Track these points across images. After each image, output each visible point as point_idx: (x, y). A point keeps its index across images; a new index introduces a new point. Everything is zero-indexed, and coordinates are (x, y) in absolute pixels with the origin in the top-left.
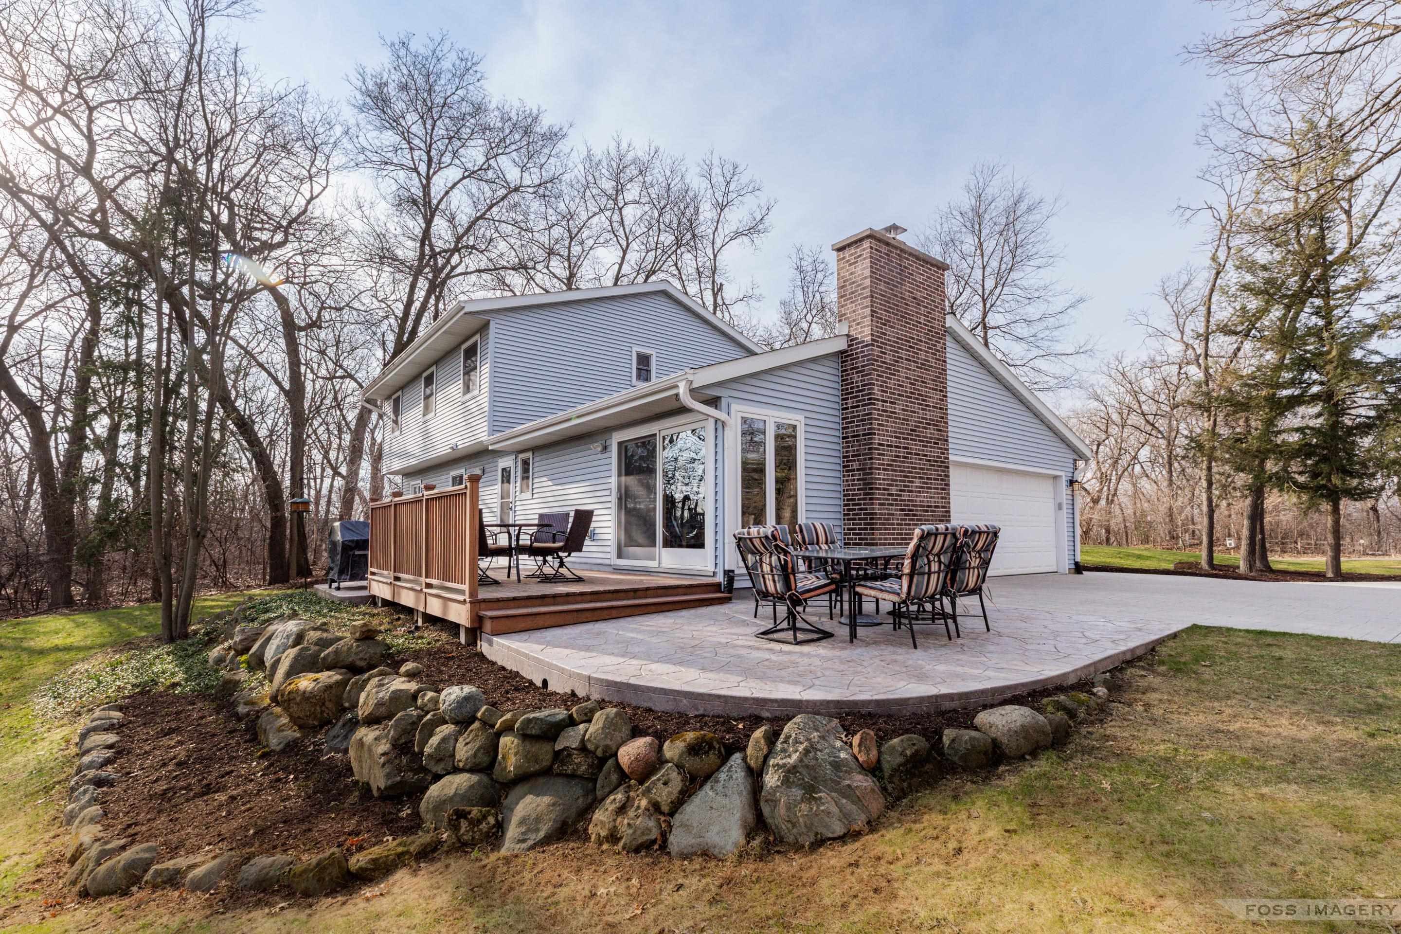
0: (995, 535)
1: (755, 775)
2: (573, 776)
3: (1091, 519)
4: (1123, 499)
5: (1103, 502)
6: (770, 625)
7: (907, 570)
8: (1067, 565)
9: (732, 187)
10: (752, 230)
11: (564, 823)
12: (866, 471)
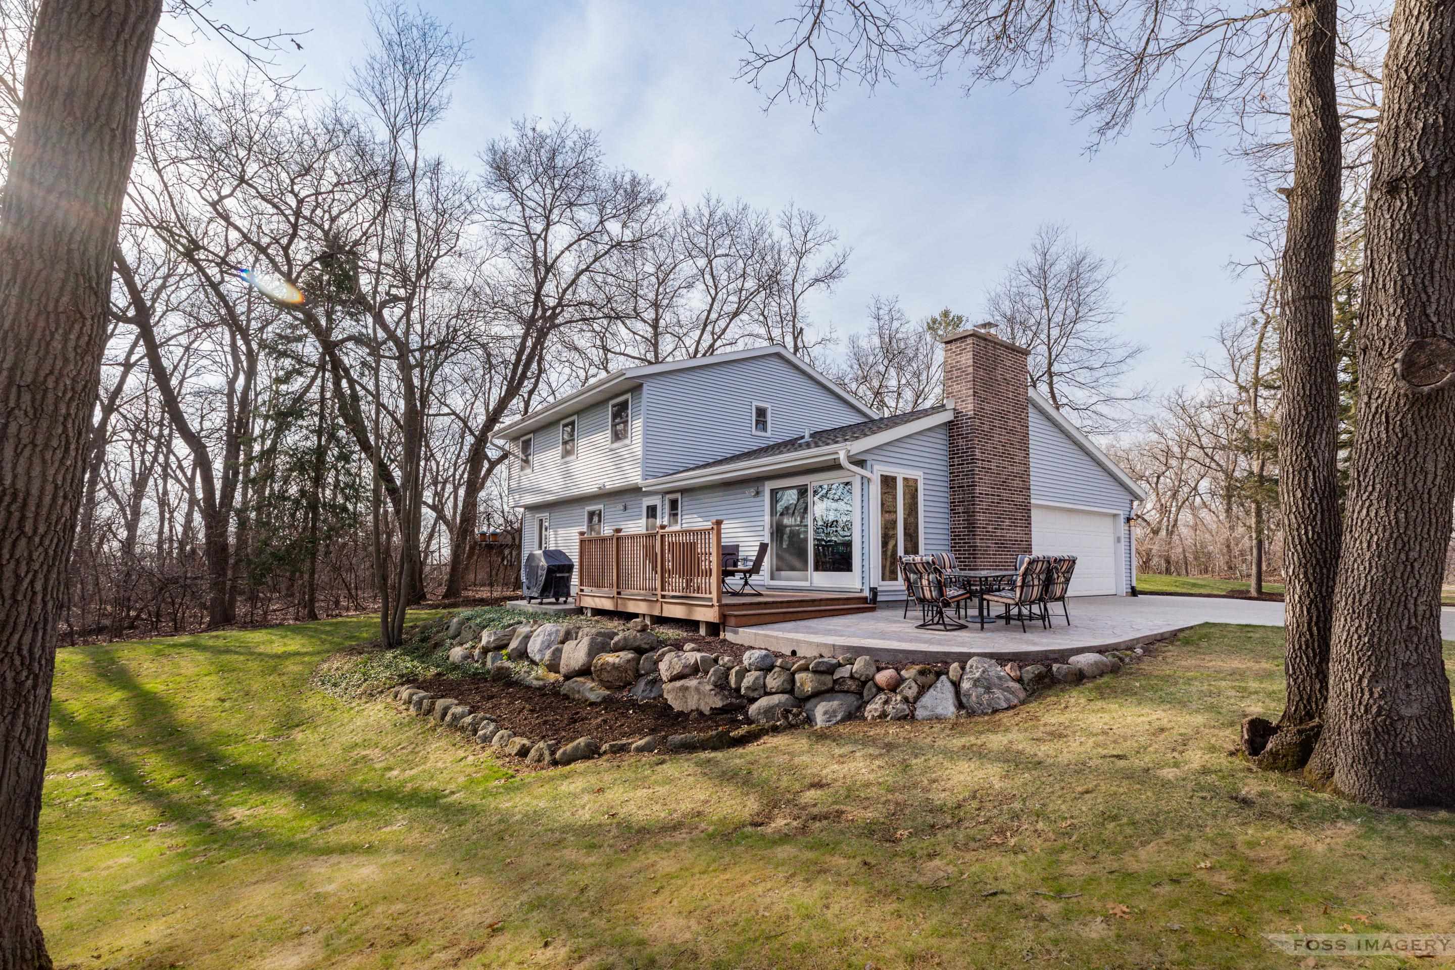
0: (1074, 562)
1: (956, 685)
2: (847, 692)
3: (1151, 550)
4: (1183, 530)
5: (1163, 533)
6: (922, 622)
7: (1019, 583)
8: (1124, 589)
9: (809, 236)
10: (829, 277)
11: (850, 713)
12: (970, 514)
